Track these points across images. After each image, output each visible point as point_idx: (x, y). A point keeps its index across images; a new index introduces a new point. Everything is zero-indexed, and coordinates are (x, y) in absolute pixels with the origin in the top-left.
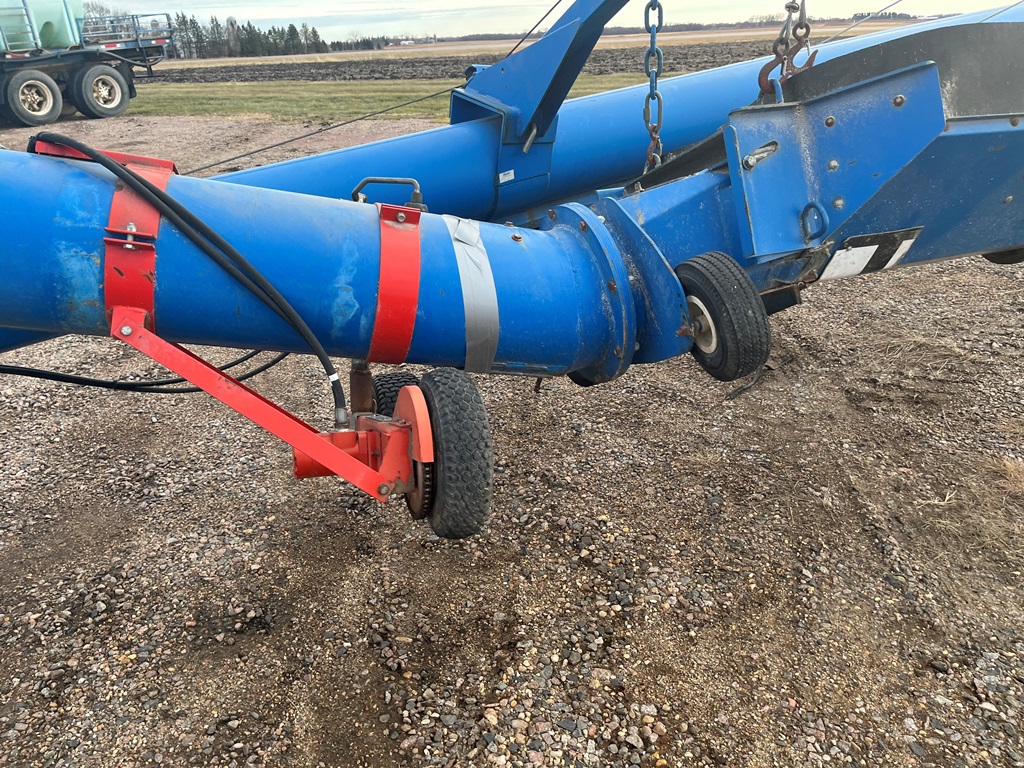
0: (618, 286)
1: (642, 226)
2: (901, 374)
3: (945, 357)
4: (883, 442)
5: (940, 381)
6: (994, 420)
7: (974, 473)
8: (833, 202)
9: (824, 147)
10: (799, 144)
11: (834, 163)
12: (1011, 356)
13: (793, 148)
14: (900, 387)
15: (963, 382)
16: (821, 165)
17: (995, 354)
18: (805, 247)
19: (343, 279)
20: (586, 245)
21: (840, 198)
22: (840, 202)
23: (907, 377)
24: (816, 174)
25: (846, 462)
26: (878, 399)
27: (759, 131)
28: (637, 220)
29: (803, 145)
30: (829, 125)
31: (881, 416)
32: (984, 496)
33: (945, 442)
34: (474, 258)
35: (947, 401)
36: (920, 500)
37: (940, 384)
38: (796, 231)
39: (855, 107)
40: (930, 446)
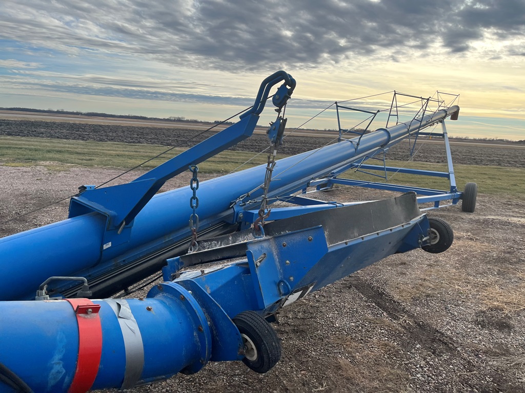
0: (204, 328)
1: (210, 294)
2: (287, 317)
3: (301, 305)
4: (291, 358)
5: (302, 318)
6: (328, 337)
7: (330, 369)
8: (289, 278)
9: (283, 255)
10: (273, 254)
11: (288, 262)
12: (324, 302)
13: (271, 254)
14: (288, 324)
15: (311, 318)
16: (282, 262)
17: (318, 301)
18: (280, 298)
19: (57, 357)
20: (183, 307)
21: (291, 277)
22: (292, 278)
23: (290, 318)
24: (281, 266)
25: (279, 373)
26: (282, 333)
27: (259, 249)
28: (206, 290)
29: (274, 254)
30: (284, 246)
31: (286, 343)
32: (337, 381)
33: (314, 353)
34: (131, 327)
35: (308, 329)
36: (315, 389)
37: (303, 320)
38: (276, 292)
39: (293, 240)
40: (309, 357)
